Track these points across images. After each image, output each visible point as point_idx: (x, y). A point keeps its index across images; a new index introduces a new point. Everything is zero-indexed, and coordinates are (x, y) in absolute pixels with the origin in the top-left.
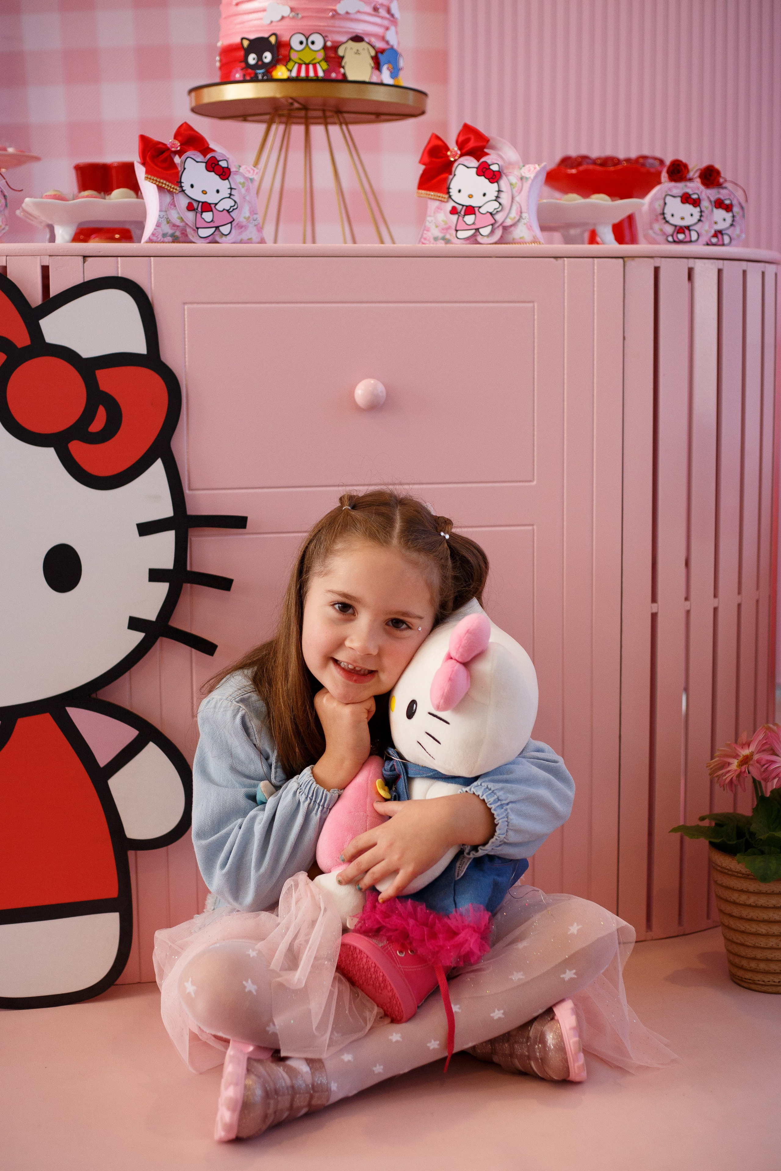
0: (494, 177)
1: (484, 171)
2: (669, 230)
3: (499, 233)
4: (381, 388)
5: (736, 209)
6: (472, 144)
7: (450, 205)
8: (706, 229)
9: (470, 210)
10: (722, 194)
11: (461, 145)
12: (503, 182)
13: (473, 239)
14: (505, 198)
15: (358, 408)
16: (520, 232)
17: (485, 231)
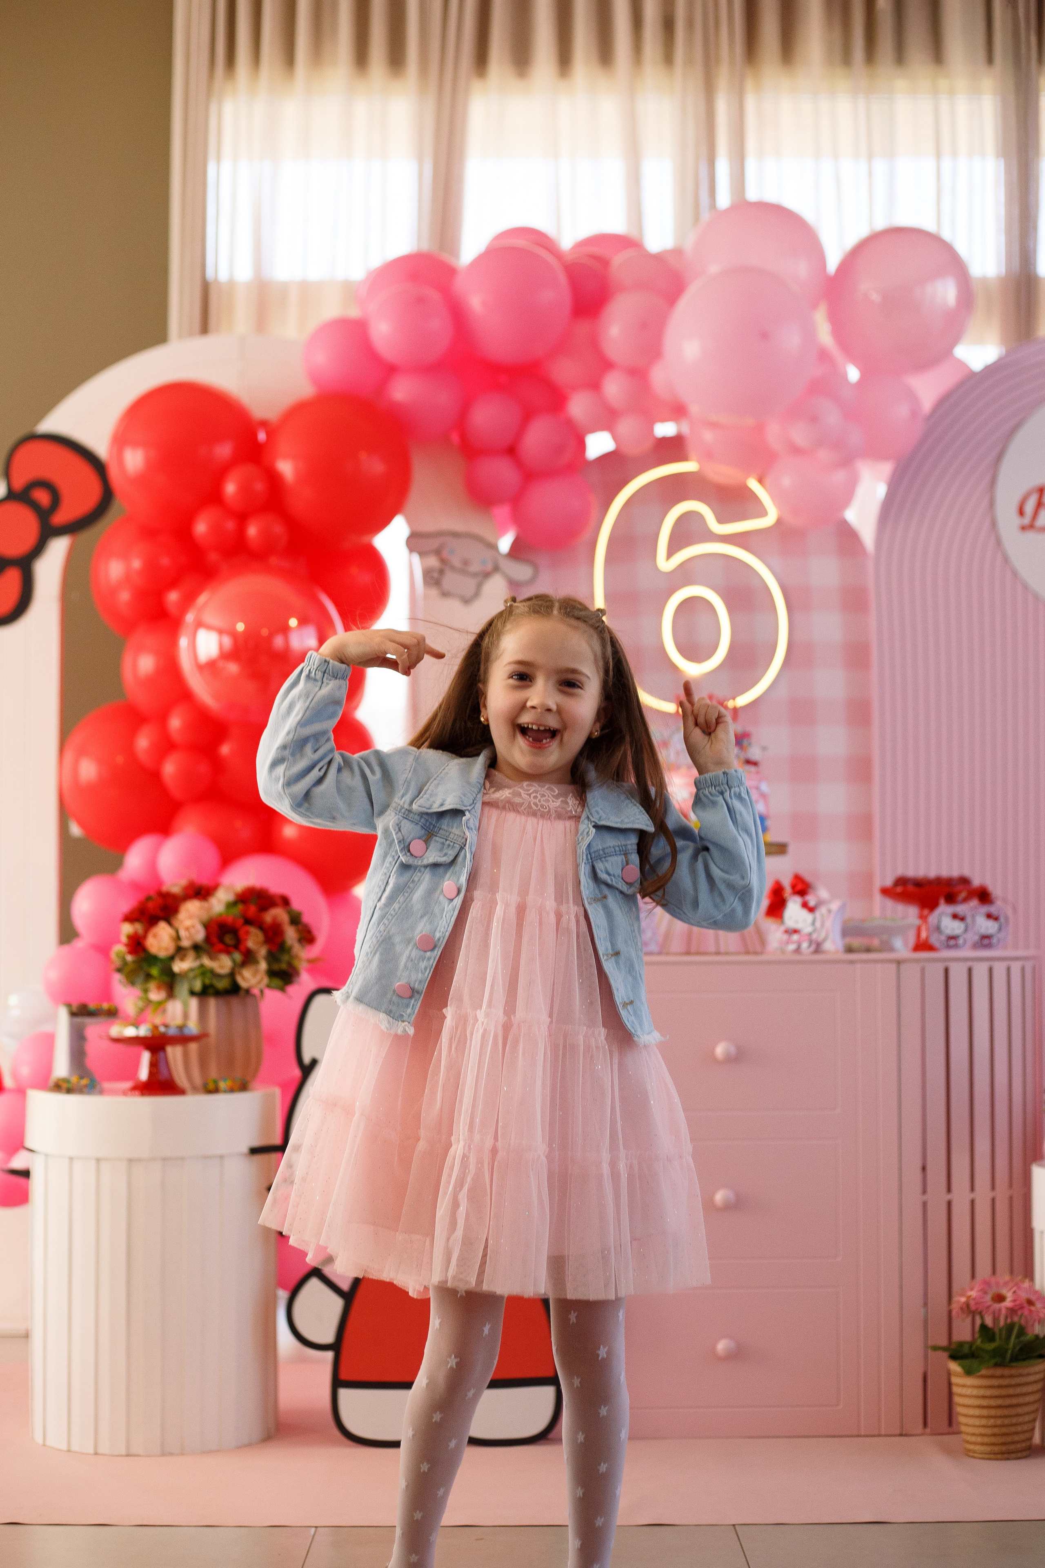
0: (811, 910)
1: (805, 905)
2: (943, 938)
3: (813, 947)
4: (733, 1050)
5: (1002, 919)
6: (800, 887)
7: (783, 928)
8: (972, 937)
9: (796, 931)
10: (992, 909)
11: (793, 887)
12: (818, 914)
13: (798, 950)
14: (818, 924)
15: (715, 1061)
16: (828, 946)
17: (805, 945)
